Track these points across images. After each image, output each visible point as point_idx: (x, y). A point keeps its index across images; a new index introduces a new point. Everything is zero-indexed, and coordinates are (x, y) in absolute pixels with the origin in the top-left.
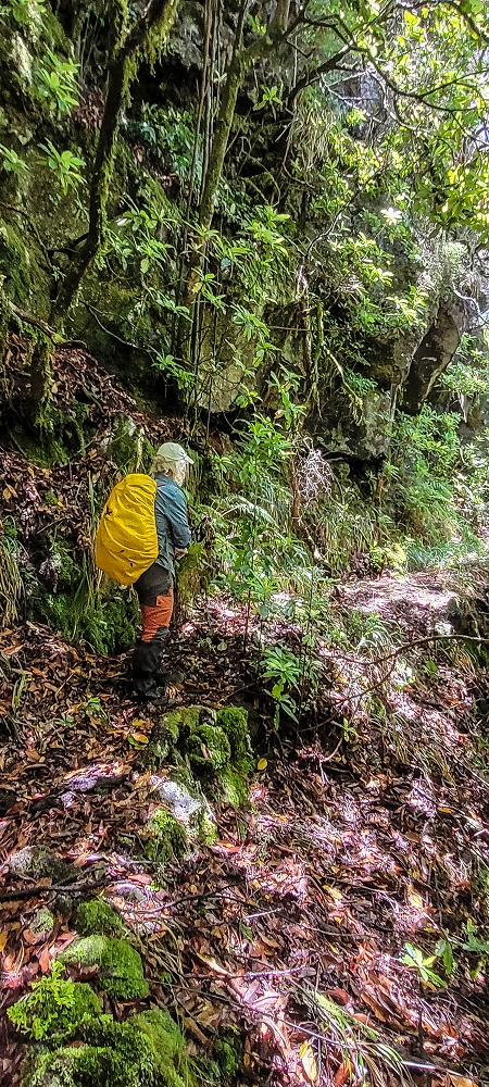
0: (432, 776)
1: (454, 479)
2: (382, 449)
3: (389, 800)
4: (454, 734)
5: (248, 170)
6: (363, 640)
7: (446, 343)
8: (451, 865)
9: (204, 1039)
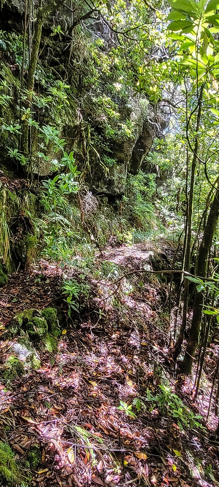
0: (139, 331)
1: (155, 202)
2: (122, 190)
3: (120, 342)
4: (150, 312)
5: (53, 63)
6: (109, 275)
7: (147, 143)
8: (145, 366)
9: (22, 452)
